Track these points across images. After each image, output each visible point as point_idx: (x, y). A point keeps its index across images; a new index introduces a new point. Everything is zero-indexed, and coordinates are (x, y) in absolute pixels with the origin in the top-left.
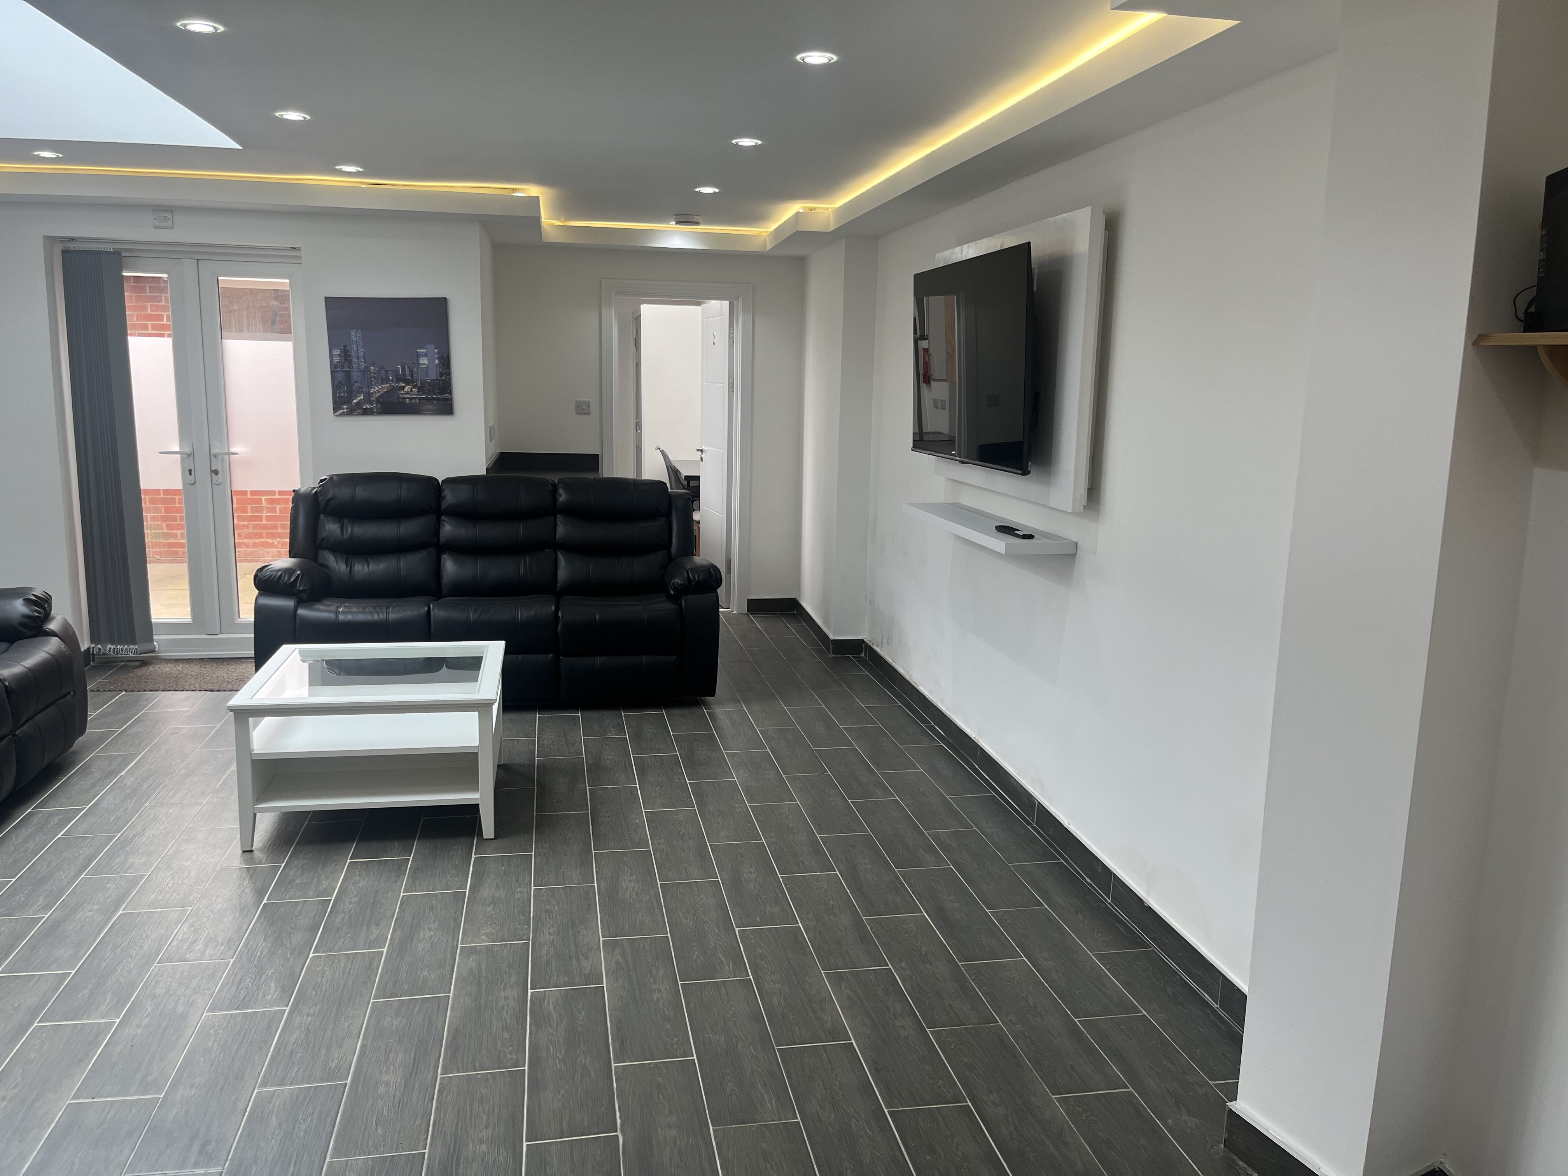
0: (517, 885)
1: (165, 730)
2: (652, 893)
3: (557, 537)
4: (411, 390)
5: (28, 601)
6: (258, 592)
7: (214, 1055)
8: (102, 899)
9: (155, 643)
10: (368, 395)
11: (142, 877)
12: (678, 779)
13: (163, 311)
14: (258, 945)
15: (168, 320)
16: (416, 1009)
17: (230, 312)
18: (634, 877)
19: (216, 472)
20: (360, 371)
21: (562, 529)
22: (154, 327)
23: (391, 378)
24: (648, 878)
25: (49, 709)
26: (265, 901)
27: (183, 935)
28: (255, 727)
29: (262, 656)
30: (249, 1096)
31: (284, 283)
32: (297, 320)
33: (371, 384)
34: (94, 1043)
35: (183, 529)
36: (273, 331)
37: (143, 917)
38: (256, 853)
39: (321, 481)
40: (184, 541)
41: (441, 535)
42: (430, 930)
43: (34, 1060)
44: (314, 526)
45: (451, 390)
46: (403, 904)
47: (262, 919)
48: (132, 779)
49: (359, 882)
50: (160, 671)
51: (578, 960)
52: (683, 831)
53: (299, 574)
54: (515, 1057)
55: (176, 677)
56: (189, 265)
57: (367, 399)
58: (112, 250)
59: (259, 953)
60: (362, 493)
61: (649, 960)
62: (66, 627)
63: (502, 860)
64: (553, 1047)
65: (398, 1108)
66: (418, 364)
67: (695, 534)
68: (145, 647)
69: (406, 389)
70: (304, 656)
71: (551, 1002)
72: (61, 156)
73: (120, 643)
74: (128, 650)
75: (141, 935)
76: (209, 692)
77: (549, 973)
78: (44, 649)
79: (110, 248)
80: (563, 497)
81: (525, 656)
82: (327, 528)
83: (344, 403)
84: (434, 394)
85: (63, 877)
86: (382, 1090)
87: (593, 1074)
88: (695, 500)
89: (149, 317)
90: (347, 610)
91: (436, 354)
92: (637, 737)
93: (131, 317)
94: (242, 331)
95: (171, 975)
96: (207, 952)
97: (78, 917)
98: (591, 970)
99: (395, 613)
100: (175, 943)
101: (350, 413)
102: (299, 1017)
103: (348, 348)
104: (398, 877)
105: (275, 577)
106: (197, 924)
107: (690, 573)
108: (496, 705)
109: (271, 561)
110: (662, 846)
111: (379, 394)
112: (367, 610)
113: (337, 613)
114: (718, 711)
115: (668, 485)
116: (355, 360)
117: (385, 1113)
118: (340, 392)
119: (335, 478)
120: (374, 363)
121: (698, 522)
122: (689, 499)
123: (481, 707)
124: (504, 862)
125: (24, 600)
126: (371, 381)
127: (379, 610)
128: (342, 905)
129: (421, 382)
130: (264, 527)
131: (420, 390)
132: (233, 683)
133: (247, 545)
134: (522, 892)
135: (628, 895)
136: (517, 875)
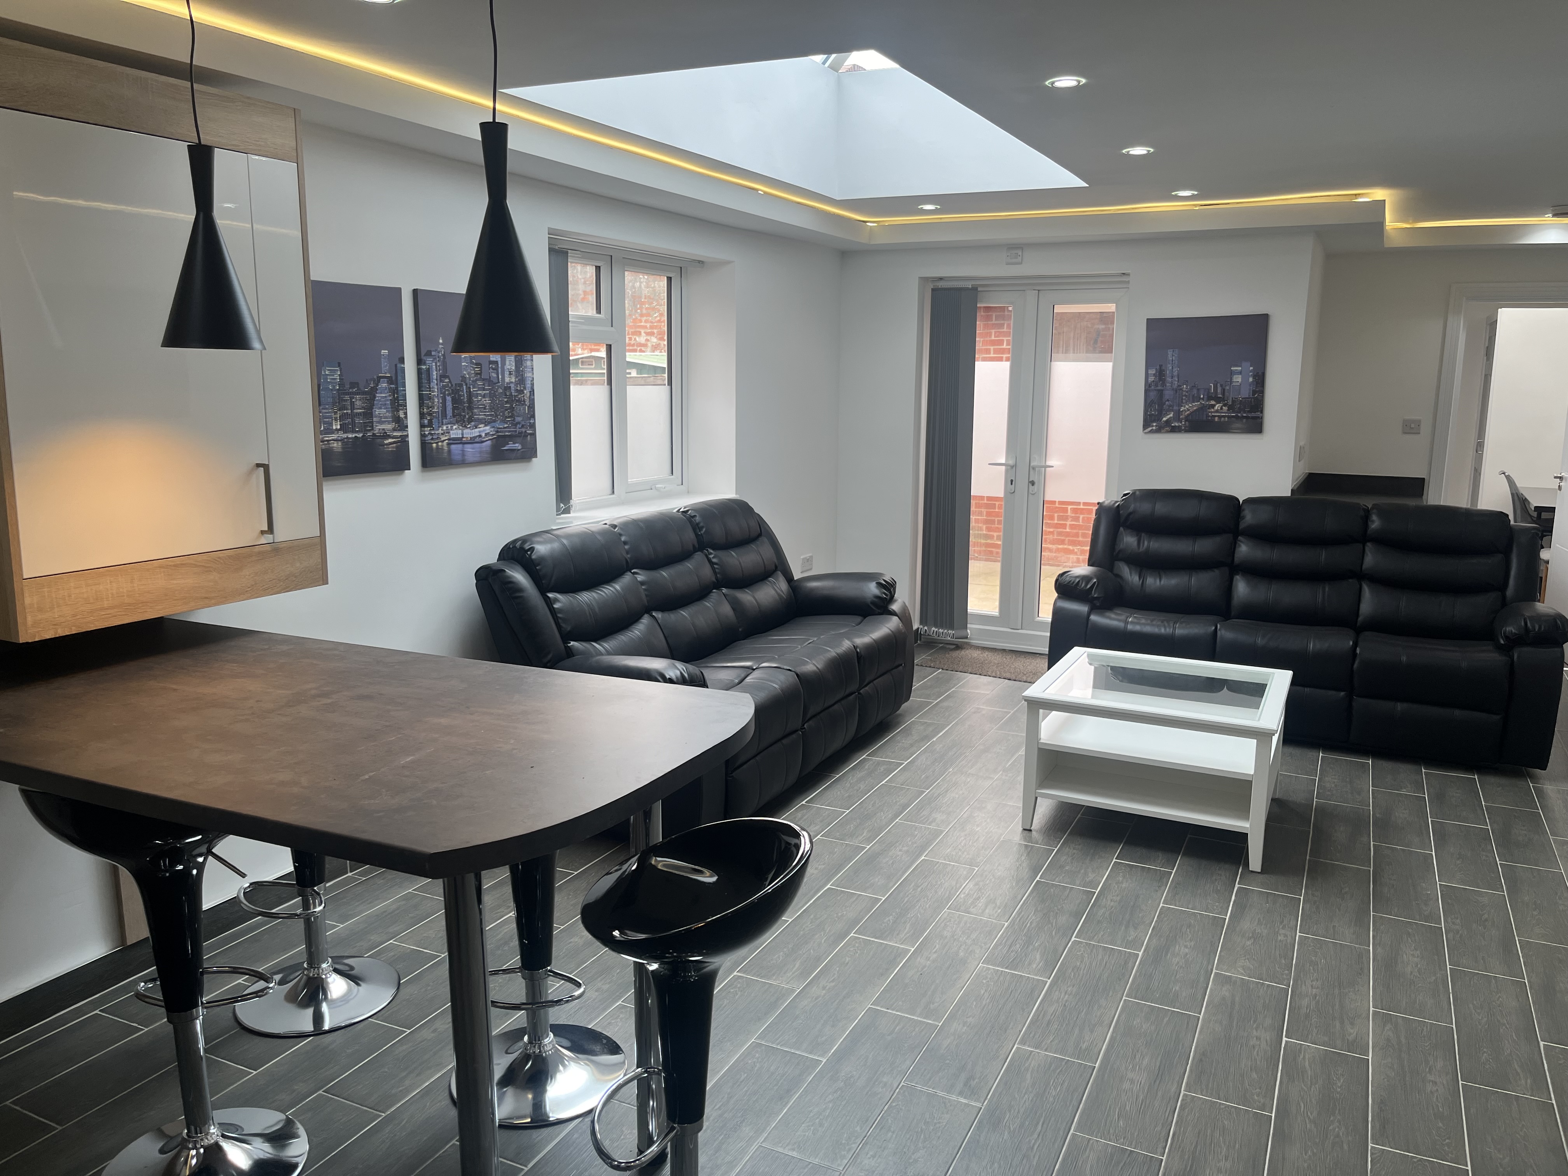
0: (1281, 927)
1: (969, 707)
2: (1438, 975)
3: (1364, 567)
4: (1221, 408)
5: (879, 585)
6: (1057, 595)
7: (984, 1003)
8: (910, 843)
9: (969, 631)
10: (1179, 413)
11: (942, 832)
12: (1487, 856)
13: (1004, 337)
14: (1028, 916)
15: (1008, 344)
16: (1166, 1020)
17: (1059, 334)
18: (1418, 952)
19: (1033, 483)
20: (1173, 389)
21: (1371, 559)
22: (996, 351)
23: (1202, 396)
24: (1436, 957)
25: (885, 676)
26: (1038, 878)
27: (970, 890)
28: (1044, 719)
29: (1055, 655)
30: (1010, 1049)
31: (1111, 307)
32: (1119, 342)
33: (1182, 402)
34: (893, 963)
35: (1000, 531)
36: (1094, 351)
37: (939, 866)
38: (1034, 833)
39: (1125, 495)
40: (1000, 543)
41: (1236, 555)
42: (1186, 947)
43: (848, 963)
44: (1113, 537)
45: (1262, 408)
46: (1162, 914)
47: (1034, 894)
48: (941, 746)
49: (1122, 883)
50: (970, 656)
51: (1342, 1022)
52: (1486, 916)
53: (1095, 582)
54: (1262, 1101)
55: (982, 663)
56: (1031, 295)
57: (1177, 418)
58: (970, 286)
59: (1028, 925)
60: (1161, 509)
61: (1427, 1046)
62: (905, 608)
63: (1267, 897)
64: (1304, 1105)
65: (1141, 1108)
66: (1231, 382)
67: (1540, 575)
68: (960, 633)
69: (1216, 408)
70: (1091, 659)
71: (1307, 1057)
72: (939, 207)
73: (942, 627)
74: (947, 634)
75: (936, 882)
76: (1007, 680)
77: (1307, 1027)
78: (887, 626)
79: (969, 285)
80: (1375, 523)
81: (1312, 689)
82: (1125, 540)
83: (1154, 421)
84: (1245, 412)
85: (883, 818)
86: (1126, 1085)
87: (1346, 1147)
88: (1546, 536)
89: (993, 343)
90: (1135, 620)
91: (1251, 372)
92: (1439, 798)
93: (980, 343)
94: (1069, 351)
95: (956, 922)
96: (987, 911)
97: (891, 854)
98: (1356, 1038)
99: (1182, 629)
100: (962, 896)
101: (1159, 430)
102: (1057, 993)
103: (1163, 368)
104: (1159, 887)
105: (1073, 582)
106: (981, 884)
107: (1528, 622)
108: (1277, 735)
109: (1072, 568)
110: (1457, 927)
111: (1188, 412)
112: (1154, 623)
113: (1126, 623)
114: (1549, 788)
115: (1511, 517)
116: (1169, 380)
117: (1128, 1108)
118: (1151, 410)
119: (1138, 493)
120: (1187, 381)
121: (1547, 562)
122: (1537, 534)
123: (1261, 736)
124: (1269, 899)
125: (877, 583)
126: (1182, 399)
127: (1166, 624)
128: (1104, 900)
129: (1233, 401)
130: (1068, 534)
131: (1231, 408)
132: (1027, 675)
133: (1050, 550)
134: (1286, 936)
135: (1409, 969)
136: (1282, 916)
